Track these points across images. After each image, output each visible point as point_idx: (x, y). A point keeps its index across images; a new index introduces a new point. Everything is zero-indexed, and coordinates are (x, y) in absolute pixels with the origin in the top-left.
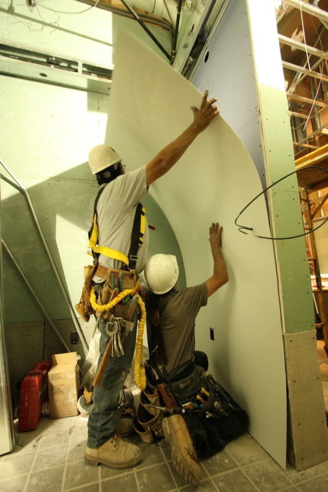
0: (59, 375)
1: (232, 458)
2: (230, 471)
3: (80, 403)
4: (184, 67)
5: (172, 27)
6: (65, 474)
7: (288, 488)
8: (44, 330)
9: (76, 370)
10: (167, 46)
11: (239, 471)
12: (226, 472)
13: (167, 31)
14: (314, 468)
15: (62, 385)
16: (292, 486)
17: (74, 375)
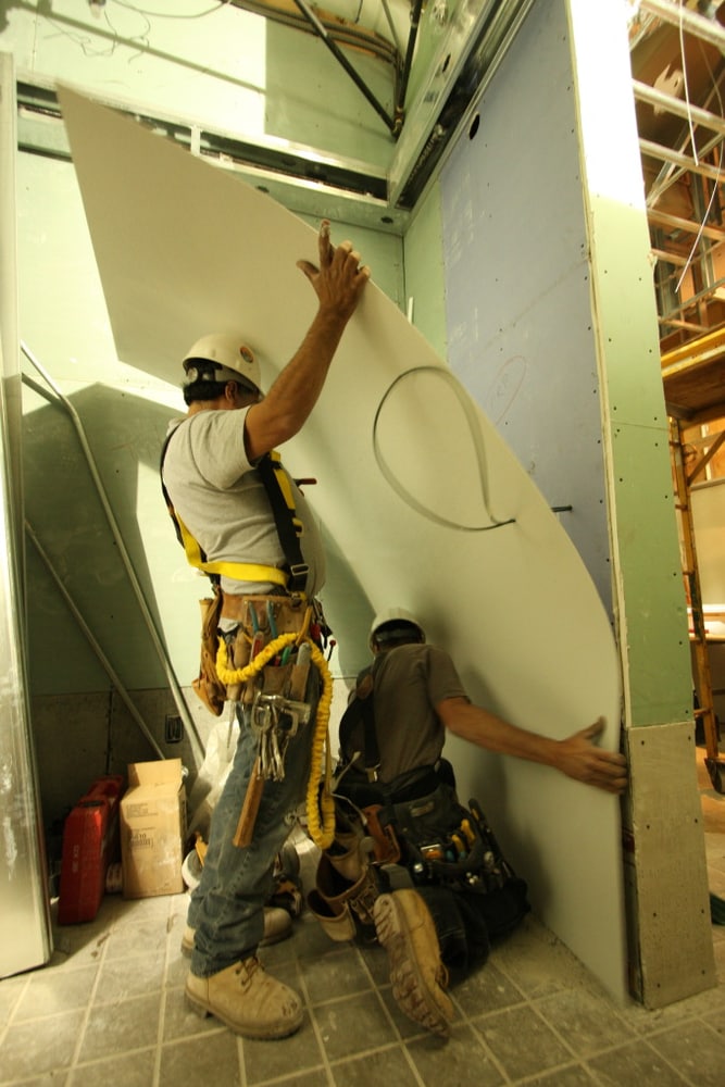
0: (144, 807)
1: (512, 981)
2: (508, 1009)
3: (189, 867)
4: (425, 147)
5: (396, 54)
6: (163, 1010)
7: (629, 1042)
8: (110, 712)
9: (180, 797)
10: (386, 97)
11: (528, 1008)
12: (502, 1011)
13: (386, 63)
14: (681, 1005)
15: (151, 828)
16: (637, 1039)
17: (177, 808)
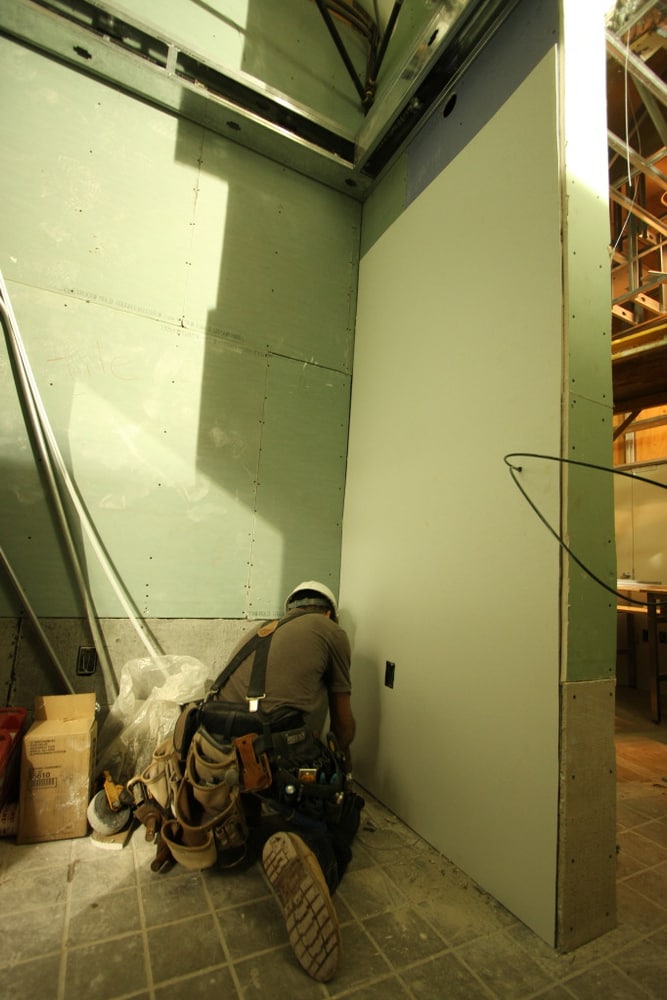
0: (50, 744)
1: (434, 929)
2: (432, 958)
3: (96, 809)
4: (399, 118)
5: (374, 28)
6: (63, 973)
7: (548, 988)
8: (17, 639)
9: (92, 734)
10: (361, 67)
11: (451, 955)
12: (426, 960)
13: (362, 36)
14: (588, 946)
15: (57, 767)
17: (88, 745)
